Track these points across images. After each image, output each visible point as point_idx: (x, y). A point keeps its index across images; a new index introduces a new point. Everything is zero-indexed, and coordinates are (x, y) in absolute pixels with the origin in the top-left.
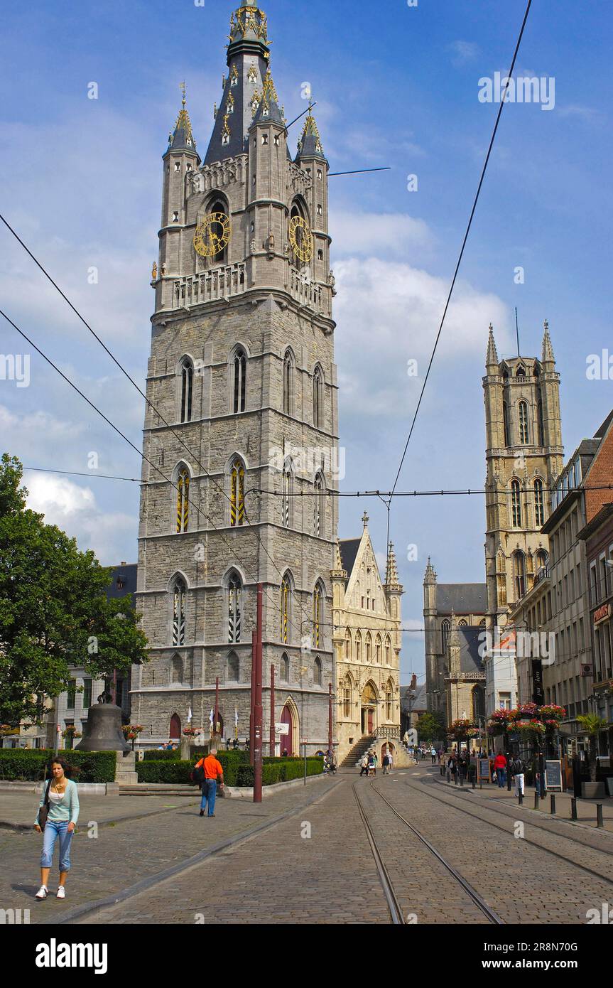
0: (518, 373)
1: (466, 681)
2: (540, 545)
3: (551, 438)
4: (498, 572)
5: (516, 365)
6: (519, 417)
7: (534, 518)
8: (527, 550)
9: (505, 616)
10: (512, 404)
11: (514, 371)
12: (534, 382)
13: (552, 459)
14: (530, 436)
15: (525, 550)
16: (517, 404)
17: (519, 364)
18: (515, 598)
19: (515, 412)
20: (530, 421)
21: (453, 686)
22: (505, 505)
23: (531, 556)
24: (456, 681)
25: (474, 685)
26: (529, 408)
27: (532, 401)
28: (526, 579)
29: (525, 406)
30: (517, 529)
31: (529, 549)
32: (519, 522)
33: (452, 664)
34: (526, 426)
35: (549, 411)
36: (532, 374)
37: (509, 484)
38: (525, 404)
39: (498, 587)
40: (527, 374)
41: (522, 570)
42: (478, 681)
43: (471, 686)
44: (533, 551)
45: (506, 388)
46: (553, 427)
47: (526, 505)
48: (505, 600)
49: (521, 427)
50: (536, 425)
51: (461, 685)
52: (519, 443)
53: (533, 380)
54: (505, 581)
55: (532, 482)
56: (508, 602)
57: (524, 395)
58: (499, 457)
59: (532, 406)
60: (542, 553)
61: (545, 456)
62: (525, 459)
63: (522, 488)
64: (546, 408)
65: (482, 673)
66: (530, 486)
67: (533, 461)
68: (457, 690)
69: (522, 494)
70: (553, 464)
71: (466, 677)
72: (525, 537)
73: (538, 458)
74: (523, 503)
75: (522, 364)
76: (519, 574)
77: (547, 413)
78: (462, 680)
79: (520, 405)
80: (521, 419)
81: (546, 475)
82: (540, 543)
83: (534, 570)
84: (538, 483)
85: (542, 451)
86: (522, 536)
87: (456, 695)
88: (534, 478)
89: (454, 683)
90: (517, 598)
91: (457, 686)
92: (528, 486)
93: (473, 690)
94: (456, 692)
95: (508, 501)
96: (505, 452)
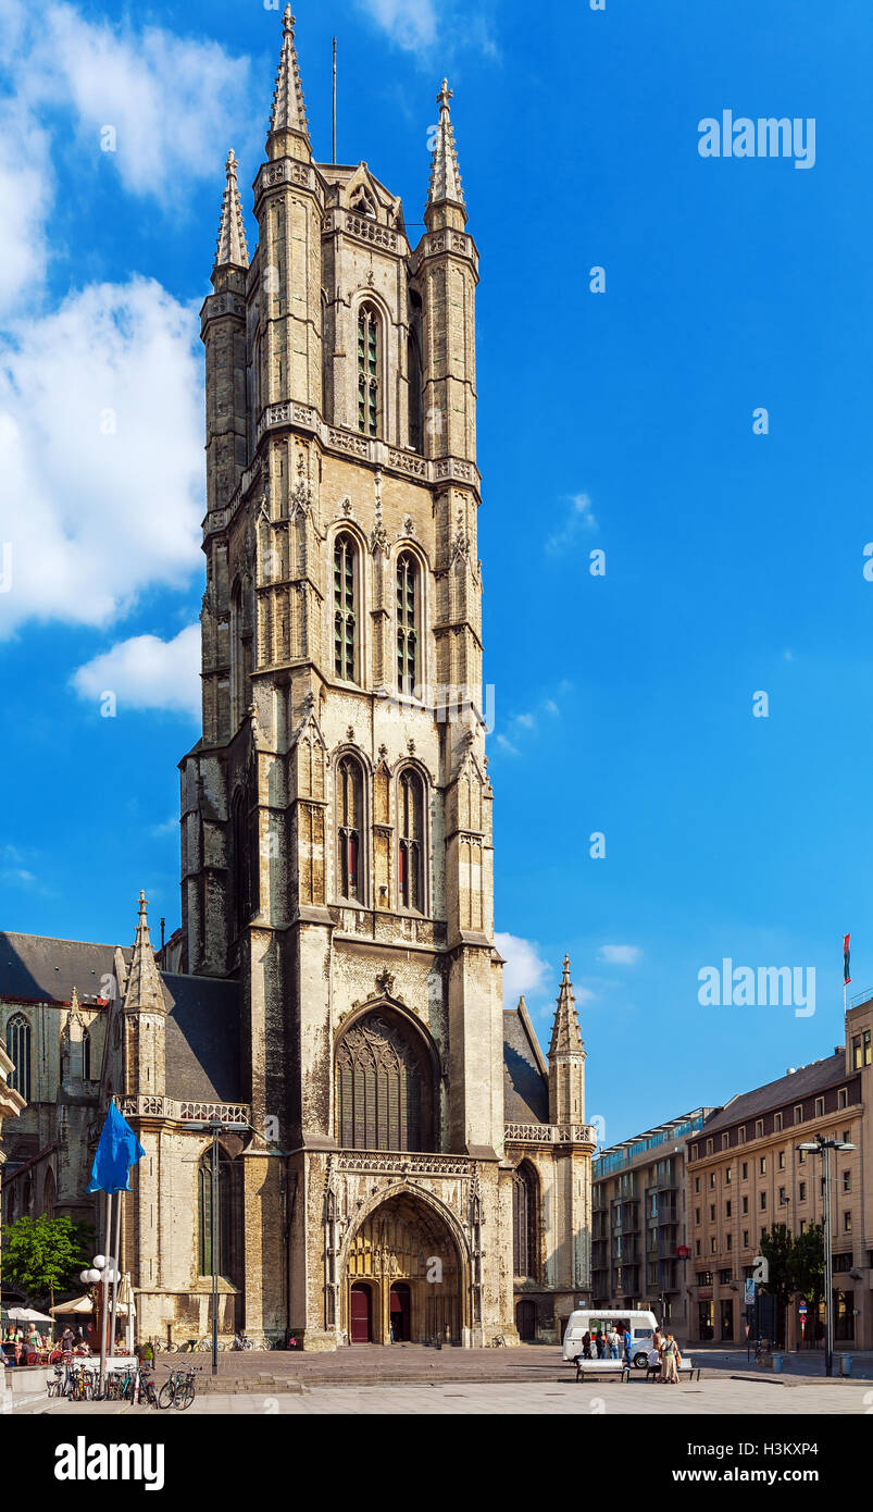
0: (357, 212)
1: (181, 1129)
2: (411, 748)
5: (353, 187)
6: (356, 351)
7: (395, 666)
8: (378, 756)
11: (347, 201)
13: (455, 499)
14: (389, 420)
15: (369, 753)
16: (355, 305)
17: (358, 190)
18: (336, 892)
20: (386, 373)
23: (386, 773)
25: (207, 1141)
26: (386, 329)
27: (395, 305)
28: (370, 840)
29: (376, 325)
30: (347, 683)
31: (383, 751)
32: (350, 667)
33: (142, 1067)
34: (375, 386)
35: (452, 354)
37: (331, 540)
38: (376, 314)
39: (299, 844)
41: (358, 816)
42: (219, 1131)
43: (197, 1145)
45: (329, 236)
47: (377, 615)
48: (322, 890)
49: (362, 385)
50: (404, 386)
51: (171, 1141)
52: (356, 428)
54: (324, 832)
55: (394, 553)
57: (377, 283)
59: (398, 325)
60: (413, 775)
61: (431, 487)
62: (379, 475)
63: (366, 562)
64: (443, 344)
65: (234, 1107)
66: (389, 567)
67: (398, 490)
68: (156, 1153)
69: (367, 581)
70: (459, 516)
71: (184, 1116)
72: (368, 712)
73: (415, 487)
74: (369, 609)
75: (367, 194)
76: (346, 824)
77: (443, 359)
78: (175, 1124)
79: (361, 313)
80: (361, 360)
81: (433, 547)
82: (411, 741)
83: (392, 816)
84: (409, 564)
85: (423, 466)
86: (364, 705)
87: (155, 1170)
88: (401, 543)
89: (150, 1132)
90: (339, 893)
91: (159, 1141)
92: (384, 564)
93: (202, 1160)
94: (156, 1159)
95: (326, 591)
96: (324, 433)
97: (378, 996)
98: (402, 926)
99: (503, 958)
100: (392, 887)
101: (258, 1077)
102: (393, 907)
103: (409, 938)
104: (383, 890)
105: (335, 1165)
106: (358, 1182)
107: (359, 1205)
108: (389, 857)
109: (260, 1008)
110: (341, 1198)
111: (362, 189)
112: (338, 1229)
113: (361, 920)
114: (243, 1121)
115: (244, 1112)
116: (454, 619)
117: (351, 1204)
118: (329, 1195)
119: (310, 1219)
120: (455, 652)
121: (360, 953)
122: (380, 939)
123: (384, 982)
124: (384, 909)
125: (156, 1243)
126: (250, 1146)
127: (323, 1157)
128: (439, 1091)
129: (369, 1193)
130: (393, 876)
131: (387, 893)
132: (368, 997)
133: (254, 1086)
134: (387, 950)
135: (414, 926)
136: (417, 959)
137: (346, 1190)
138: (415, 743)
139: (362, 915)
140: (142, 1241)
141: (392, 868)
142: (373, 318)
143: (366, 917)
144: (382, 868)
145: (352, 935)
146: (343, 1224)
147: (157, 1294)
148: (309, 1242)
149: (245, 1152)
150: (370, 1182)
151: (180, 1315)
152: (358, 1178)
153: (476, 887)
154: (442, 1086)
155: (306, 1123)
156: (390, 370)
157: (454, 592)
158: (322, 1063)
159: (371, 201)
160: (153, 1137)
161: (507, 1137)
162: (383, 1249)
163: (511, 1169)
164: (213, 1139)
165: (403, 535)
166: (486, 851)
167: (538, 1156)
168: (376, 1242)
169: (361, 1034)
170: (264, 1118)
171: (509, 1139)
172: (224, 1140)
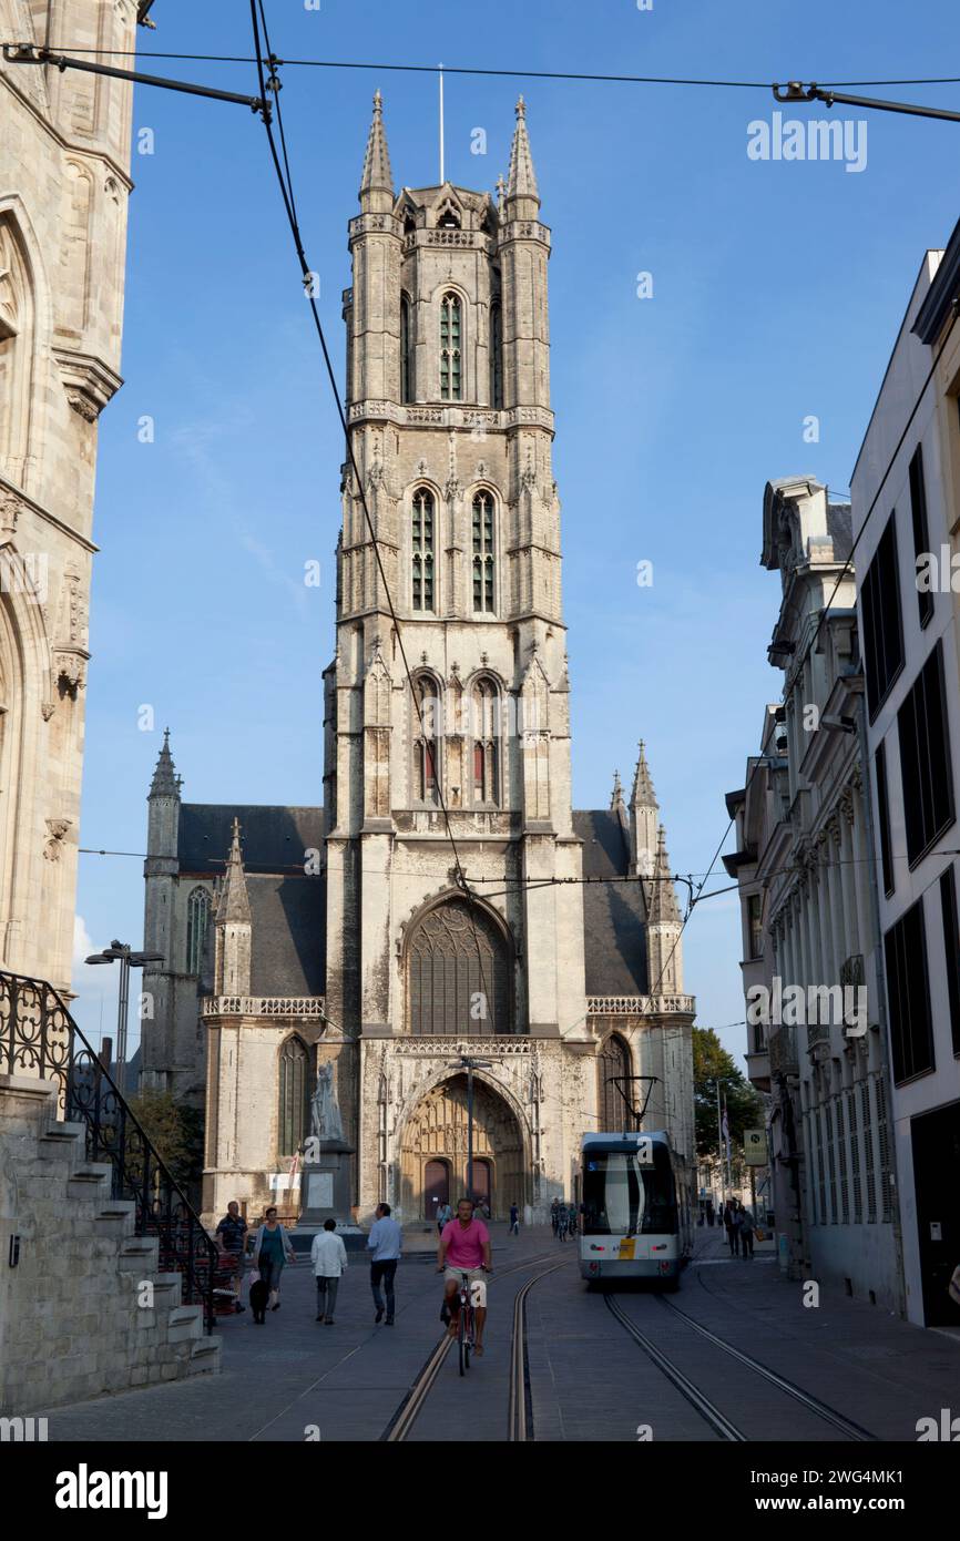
0: (441, 223)
1: (263, 1022)
2: (484, 660)
3: (524, 386)
4: (368, 721)
5: (438, 202)
6: (438, 330)
7: (470, 591)
8: (450, 672)
9: (384, 839)
10: (424, 295)
11: (433, 217)
12: (482, 244)
13: (524, 439)
14: (468, 383)
15: (442, 671)
16: (438, 297)
17: (444, 203)
18: (410, 798)
19: (430, 317)
20: (468, 343)
21: (228, 1035)
22: (394, 549)
23: (457, 686)
24: (236, 1022)
25: (286, 1032)
26: (468, 309)
27: (476, 292)
28: (444, 746)
29: (457, 308)
30: (425, 615)
31: (455, 668)
32: (430, 598)
33: (227, 972)
34: (457, 358)
35: (520, 318)
36: (476, 227)
37: (408, 497)
38: (457, 300)
39: (367, 763)
40: (465, 225)
42: (298, 1022)
43: (278, 1036)
44: (463, 674)
45: (410, 252)
46: (530, 360)
47: (450, 552)
48: (387, 800)
49: (445, 357)
50: (483, 355)
51: (252, 1033)
52: (437, 396)
53: (481, 239)
54: (388, 747)
55: (469, 496)
56: (395, 806)
57: (458, 276)
58: (384, 422)
59: (476, 304)
60: (488, 683)
61: (506, 432)
62: (453, 435)
63: (440, 507)
64: (513, 313)
65: (311, 1000)
66: (464, 506)
67: (472, 441)
68: (236, 1046)
69: (442, 525)
70: (527, 452)
71: (263, 1011)
72: (443, 636)
73: (487, 436)
74: (444, 547)
75: (453, 203)
77: (514, 325)
78: (257, 1019)
79: (445, 301)
80: (445, 338)
81: (506, 481)
82: (484, 653)
84: (484, 500)
85: (496, 416)
86: (437, 632)
87: (234, 1061)
88: (475, 485)
89: (231, 1028)
90: (416, 797)
91: (238, 1036)
92: (458, 506)
93: (283, 1048)
94: (236, 1051)
95: (402, 541)
96: (401, 414)
97: (449, 887)
98: (475, 821)
100: (465, 786)
101: (332, 971)
102: (467, 804)
103: (481, 831)
104: (455, 790)
105: (391, 1050)
106: (414, 1065)
107: (415, 1086)
108: (461, 759)
109: (335, 910)
110: (397, 1081)
111: (449, 202)
112: (392, 1111)
113: (434, 820)
114: (320, 1011)
115: (320, 1004)
116: (523, 542)
117: (407, 1086)
118: (383, 1080)
119: (365, 1102)
120: (524, 571)
121: (432, 850)
122: (452, 835)
123: (456, 873)
124: (456, 808)
125: (233, 1127)
126: (324, 1034)
127: (379, 1043)
128: (514, 971)
129: (425, 1075)
130: (466, 774)
131: (459, 792)
132: (440, 888)
133: (328, 980)
134: (458, 845)
135: (487, 819)
136: (490, 849)
137: (401, 1073)
138: (488, 655)
139: (435, 816)
140: (220, 1125)
141: (465, 770)
142: (455, 302)
143: (439, 817)
144: (456, 770)
145: (425, 834)
146: (398, 1106)
147: (232, 1173)
148: (365, 1123)
149: (319, 1041)
150: (426, 1065)
151: (257, 1193)
152: (414, 1062)
153: (542, 778)
154: (517, 966)
155: (366, 1013)
156: (469, 343)
157: (522, 518)
158: (382, 957)
159: (457, 208)
160: (233, 1033)
161: (591, 1011)
162: (455, 1127)
163: (595, 1043)
164: (291, 1029)
165: (477, 477)
166: (562, 741)
167: (628, 1027)
168: (449, 1121)
169: (441, 923)
170: (337, 1009)
171: (593, 1013)
172: (302, 1030)
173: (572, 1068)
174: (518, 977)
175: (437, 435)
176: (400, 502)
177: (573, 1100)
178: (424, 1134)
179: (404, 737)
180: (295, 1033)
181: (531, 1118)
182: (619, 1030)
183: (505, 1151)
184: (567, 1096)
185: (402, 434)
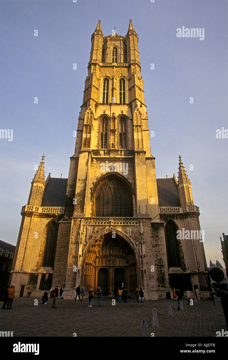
1: (42, 216)
4: (85, 123)
6: (111, 53)
7: (118, 99)
10: (108, 47)
12: (122, 39)
13: (132, 67)
15: (109, 115)
16: (111, 48)
18: (98, 147)
22: (98, 89)
23: (114, 118)
26: (118, 49)
27: (120, 46)
28: (109, 133)
29: (116, 50)
31: (113, 114)
33: (32, 198)
34: (116, 58)
37: (102, 80)
39: (84, 134)
41: (107, 129)
42: (54, 216)
43: (46, 221)
47: (113, 89)
49: (113, 56)
50: (122, 56)
54: (90, 131)
55: (118, 79)
56: (93, 148)
57: (116, 45)
58: (96, 64)
59: (121, 48)
60: (123, 118)
61: (128, 67)
62: (114, 68)
63: (110, 82)
65: (59, 208)
66: (117, 81)
67: (119, 69)
68: (30, 223)
71: (42, 212)
72: (109, 107)
73: (123, 68)
74: (111, 89)
76: (103, 131)
78: (39, 214)
79: (113, 49)
81: (127, 76)
82: (122, 111)
83: (116, 127)
84: (122, 80)
87: (28, 228)
88: (120, 77)
89: (29, 217)
90: (100, 147)
91: (31, 220)
92: (115, 81)
93: (48, 225)
94: (29, 225)
95: (100, 88)
96: (101, 64)
98: (119, 153)
99: (154, 157)
102: (116, 148)
103: (121, 155)
104: (113, 144)
106: (92, 229)
108: (115, 136)
115: (62, 210)
117: (88, 237)
119: (71, 243)
121: (104, 161)
122: (111, 156)
124: (113, 149)
125: (24, 254)
126: (62, 220)
127: (79, 220)
128: (132, 198)
129: (96, 233)
130: (116, 140)
134: (113, 159)
135: (123, 152)
137: (86, 232)
139: (106, 151)
140: (19, 253)
141: (116, 139)
144: (113, 139)
145: (103, 156)
146: (84, 245)
147: (19, 273)
148: (70, 252)
149: (60, 222)
150: (96, 229)
151: (30, 282)
153: (140, 138)
154: (133, 197)
155: (75, 210)
156: (119, 55)
158: (83, 190)
160: (29, 218)
161: (161, 212)
162: (110, 256)
163: (164, 223)
164: (51, 219)
165: (121, 75)
166: (146, 131)
167: (175, 218)
168: (108, 253)
169: (107, 184)
170: (68, 211)
171: (162, 213)
172: (56, 219)
173: (155, 233)
174: (134, 200)
175: (110, 68)
176: (100, 80)
177: (156, 245)
178: (98, 258)
179: (98, 131)
180: (53, 220)
181: (139, 250)
182: (172, 219)
183: (130, 266)
184: (154, 243)
185: (101, 68)
